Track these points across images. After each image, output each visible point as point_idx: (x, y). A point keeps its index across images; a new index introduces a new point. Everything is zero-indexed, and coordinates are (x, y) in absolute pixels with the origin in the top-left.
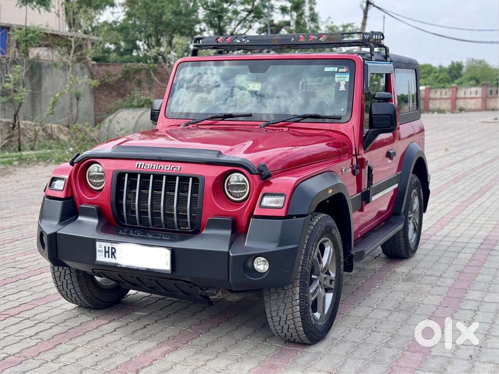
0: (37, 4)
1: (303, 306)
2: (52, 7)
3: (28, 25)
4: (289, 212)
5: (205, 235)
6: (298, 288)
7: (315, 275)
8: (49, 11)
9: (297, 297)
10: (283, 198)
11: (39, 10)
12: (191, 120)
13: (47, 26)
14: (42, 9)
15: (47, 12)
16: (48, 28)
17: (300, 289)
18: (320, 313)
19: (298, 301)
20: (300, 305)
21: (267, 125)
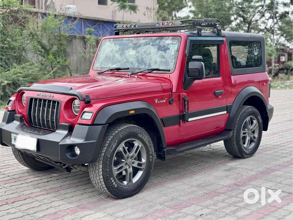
0: (129, 9)
1: (105, 176)
2: (137, 10)
3: (124, 20)
4: (94, 122)
5: (57, 132)
6: (101, 166)
7: (124, 160)
8: (136, 13)
9: (101, 170)
10: (91, 114)
11: (131, 13)
12: (100, 71)
13: (138, 21)
14: (132, 12)
15: (135, 13)
16: (139, 22)
17: (103, 166)
18: (127, 181)
19: (102, 173)
20: (103, 175)
21: (132, 74)
